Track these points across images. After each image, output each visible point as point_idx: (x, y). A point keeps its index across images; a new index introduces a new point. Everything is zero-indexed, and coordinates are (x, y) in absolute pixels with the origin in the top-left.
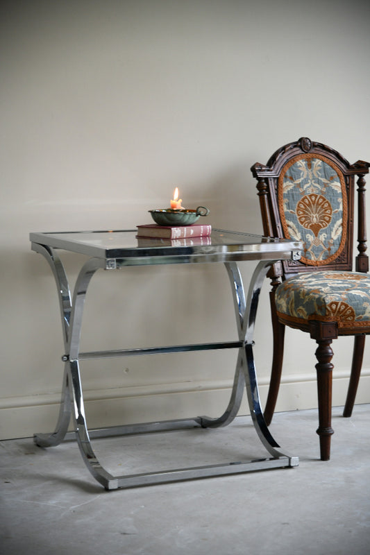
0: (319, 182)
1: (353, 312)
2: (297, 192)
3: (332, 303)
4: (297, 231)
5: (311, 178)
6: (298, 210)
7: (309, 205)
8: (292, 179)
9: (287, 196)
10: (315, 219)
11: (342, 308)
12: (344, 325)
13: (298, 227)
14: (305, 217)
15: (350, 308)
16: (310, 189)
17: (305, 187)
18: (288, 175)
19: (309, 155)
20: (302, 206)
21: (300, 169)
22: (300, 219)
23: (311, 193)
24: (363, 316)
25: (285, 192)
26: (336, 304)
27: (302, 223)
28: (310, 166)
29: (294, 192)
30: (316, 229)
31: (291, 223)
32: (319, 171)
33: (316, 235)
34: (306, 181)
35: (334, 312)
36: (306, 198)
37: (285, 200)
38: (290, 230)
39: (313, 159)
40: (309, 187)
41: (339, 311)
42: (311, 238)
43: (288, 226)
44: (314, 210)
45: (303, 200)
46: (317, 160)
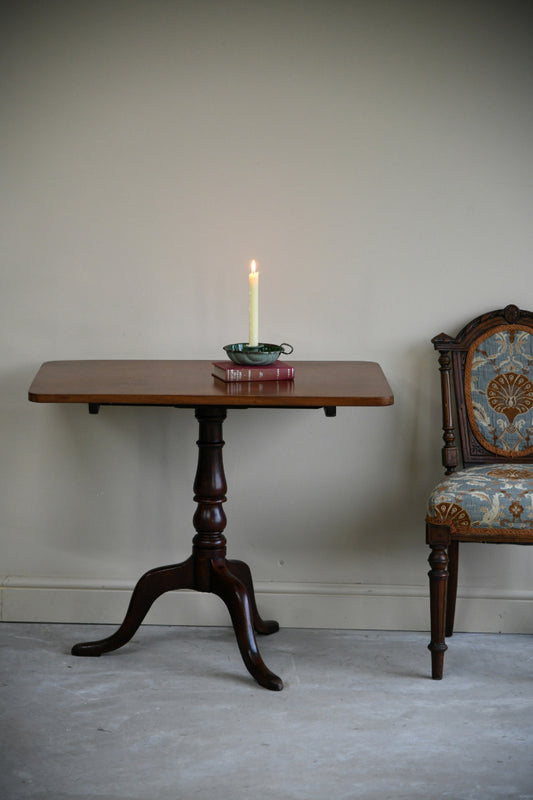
0: (521, 359)
1: (467, 516)
2: (490, 370)
3: (441, 505)
4: (485, 415)
5: (511, 354)
6: (489, 391)
7: (505, 385)
8: (484, 353)
9: (477, 373)
10: (511, 403)
11: (454, 511)
12: (458, 530)
13: (487, 410)
14: (498, 399)
15: (464, 512)
16: (509, 367)
17: (501, 364)
18: (481, 349)
19: (513, 327)
20: (496, 386)
21: (499, 342)
22: (490, 401)
23: (509, 371)
24: (481, 523)
25: (475, 369)
26: (447, 505)
27: (493, 406)
28: (512, 339)
29: (486, 369)
30: (511, 414)
31: (479, 406)
32: (524, 346)
33: (511, 421)
34: (504, 357)
35: (444, 514)
36: (502, 376)
37: (474, 378)
38: (476, 413)
39: (518, 331)
40: (507, 364)
41: (450, 514)
42: (503, 423)
43: (475, 408)
44: (511, 391)
45: (497, 379)
46: (524, 333)
